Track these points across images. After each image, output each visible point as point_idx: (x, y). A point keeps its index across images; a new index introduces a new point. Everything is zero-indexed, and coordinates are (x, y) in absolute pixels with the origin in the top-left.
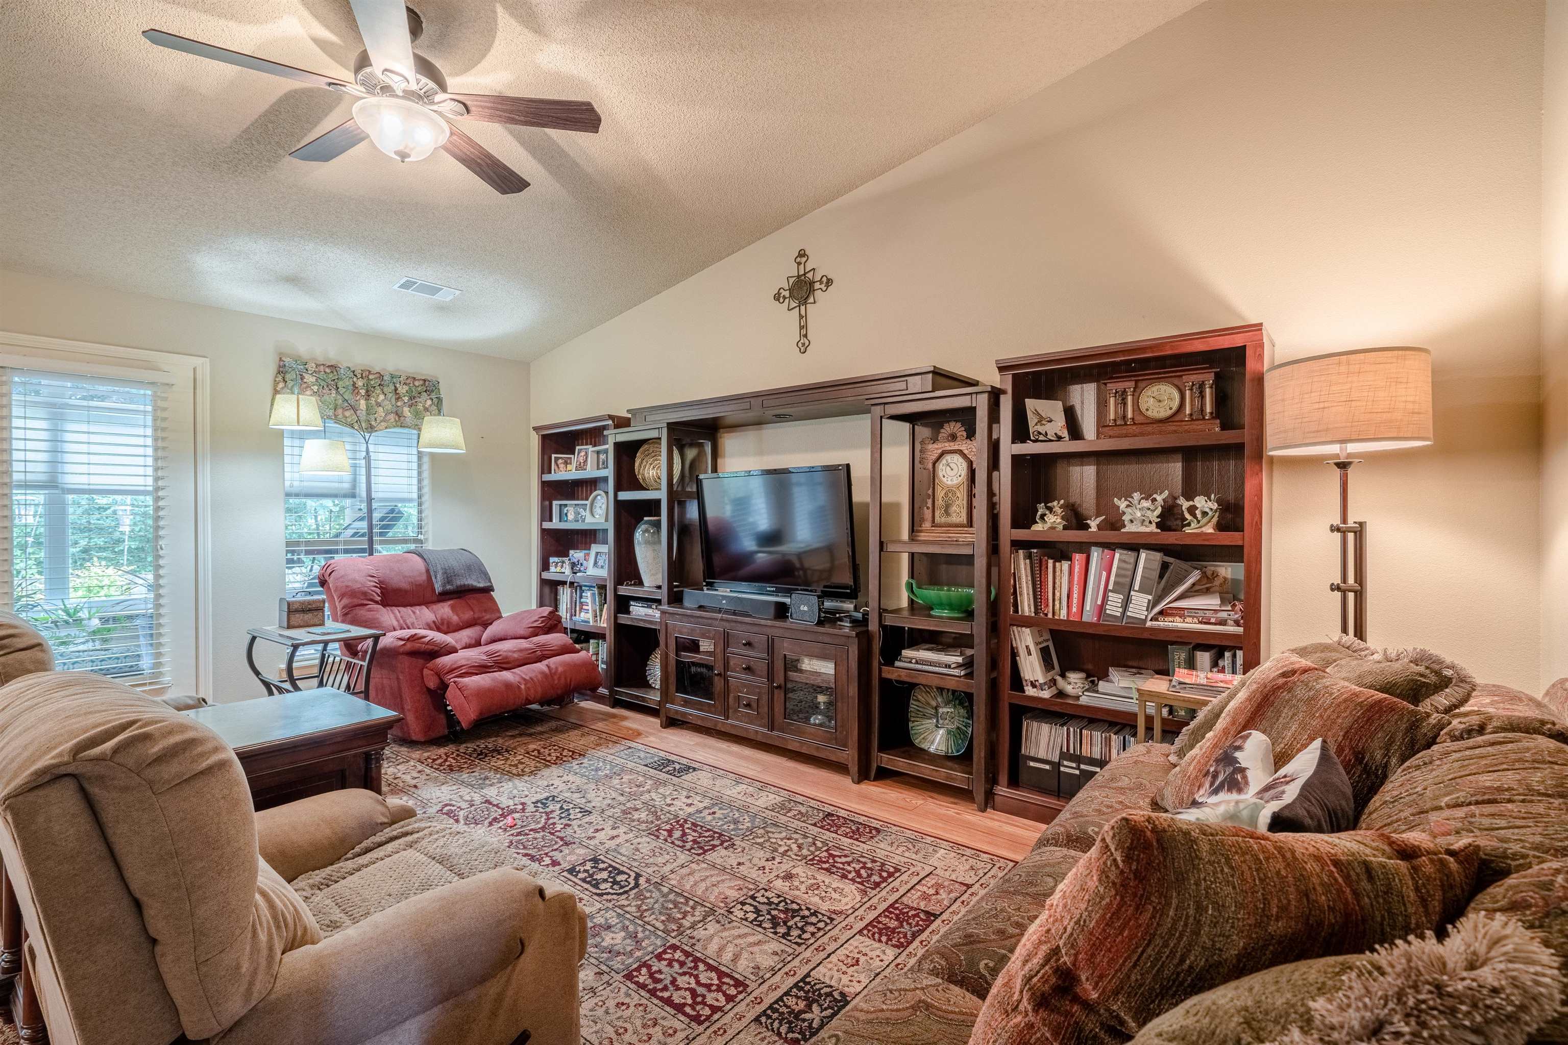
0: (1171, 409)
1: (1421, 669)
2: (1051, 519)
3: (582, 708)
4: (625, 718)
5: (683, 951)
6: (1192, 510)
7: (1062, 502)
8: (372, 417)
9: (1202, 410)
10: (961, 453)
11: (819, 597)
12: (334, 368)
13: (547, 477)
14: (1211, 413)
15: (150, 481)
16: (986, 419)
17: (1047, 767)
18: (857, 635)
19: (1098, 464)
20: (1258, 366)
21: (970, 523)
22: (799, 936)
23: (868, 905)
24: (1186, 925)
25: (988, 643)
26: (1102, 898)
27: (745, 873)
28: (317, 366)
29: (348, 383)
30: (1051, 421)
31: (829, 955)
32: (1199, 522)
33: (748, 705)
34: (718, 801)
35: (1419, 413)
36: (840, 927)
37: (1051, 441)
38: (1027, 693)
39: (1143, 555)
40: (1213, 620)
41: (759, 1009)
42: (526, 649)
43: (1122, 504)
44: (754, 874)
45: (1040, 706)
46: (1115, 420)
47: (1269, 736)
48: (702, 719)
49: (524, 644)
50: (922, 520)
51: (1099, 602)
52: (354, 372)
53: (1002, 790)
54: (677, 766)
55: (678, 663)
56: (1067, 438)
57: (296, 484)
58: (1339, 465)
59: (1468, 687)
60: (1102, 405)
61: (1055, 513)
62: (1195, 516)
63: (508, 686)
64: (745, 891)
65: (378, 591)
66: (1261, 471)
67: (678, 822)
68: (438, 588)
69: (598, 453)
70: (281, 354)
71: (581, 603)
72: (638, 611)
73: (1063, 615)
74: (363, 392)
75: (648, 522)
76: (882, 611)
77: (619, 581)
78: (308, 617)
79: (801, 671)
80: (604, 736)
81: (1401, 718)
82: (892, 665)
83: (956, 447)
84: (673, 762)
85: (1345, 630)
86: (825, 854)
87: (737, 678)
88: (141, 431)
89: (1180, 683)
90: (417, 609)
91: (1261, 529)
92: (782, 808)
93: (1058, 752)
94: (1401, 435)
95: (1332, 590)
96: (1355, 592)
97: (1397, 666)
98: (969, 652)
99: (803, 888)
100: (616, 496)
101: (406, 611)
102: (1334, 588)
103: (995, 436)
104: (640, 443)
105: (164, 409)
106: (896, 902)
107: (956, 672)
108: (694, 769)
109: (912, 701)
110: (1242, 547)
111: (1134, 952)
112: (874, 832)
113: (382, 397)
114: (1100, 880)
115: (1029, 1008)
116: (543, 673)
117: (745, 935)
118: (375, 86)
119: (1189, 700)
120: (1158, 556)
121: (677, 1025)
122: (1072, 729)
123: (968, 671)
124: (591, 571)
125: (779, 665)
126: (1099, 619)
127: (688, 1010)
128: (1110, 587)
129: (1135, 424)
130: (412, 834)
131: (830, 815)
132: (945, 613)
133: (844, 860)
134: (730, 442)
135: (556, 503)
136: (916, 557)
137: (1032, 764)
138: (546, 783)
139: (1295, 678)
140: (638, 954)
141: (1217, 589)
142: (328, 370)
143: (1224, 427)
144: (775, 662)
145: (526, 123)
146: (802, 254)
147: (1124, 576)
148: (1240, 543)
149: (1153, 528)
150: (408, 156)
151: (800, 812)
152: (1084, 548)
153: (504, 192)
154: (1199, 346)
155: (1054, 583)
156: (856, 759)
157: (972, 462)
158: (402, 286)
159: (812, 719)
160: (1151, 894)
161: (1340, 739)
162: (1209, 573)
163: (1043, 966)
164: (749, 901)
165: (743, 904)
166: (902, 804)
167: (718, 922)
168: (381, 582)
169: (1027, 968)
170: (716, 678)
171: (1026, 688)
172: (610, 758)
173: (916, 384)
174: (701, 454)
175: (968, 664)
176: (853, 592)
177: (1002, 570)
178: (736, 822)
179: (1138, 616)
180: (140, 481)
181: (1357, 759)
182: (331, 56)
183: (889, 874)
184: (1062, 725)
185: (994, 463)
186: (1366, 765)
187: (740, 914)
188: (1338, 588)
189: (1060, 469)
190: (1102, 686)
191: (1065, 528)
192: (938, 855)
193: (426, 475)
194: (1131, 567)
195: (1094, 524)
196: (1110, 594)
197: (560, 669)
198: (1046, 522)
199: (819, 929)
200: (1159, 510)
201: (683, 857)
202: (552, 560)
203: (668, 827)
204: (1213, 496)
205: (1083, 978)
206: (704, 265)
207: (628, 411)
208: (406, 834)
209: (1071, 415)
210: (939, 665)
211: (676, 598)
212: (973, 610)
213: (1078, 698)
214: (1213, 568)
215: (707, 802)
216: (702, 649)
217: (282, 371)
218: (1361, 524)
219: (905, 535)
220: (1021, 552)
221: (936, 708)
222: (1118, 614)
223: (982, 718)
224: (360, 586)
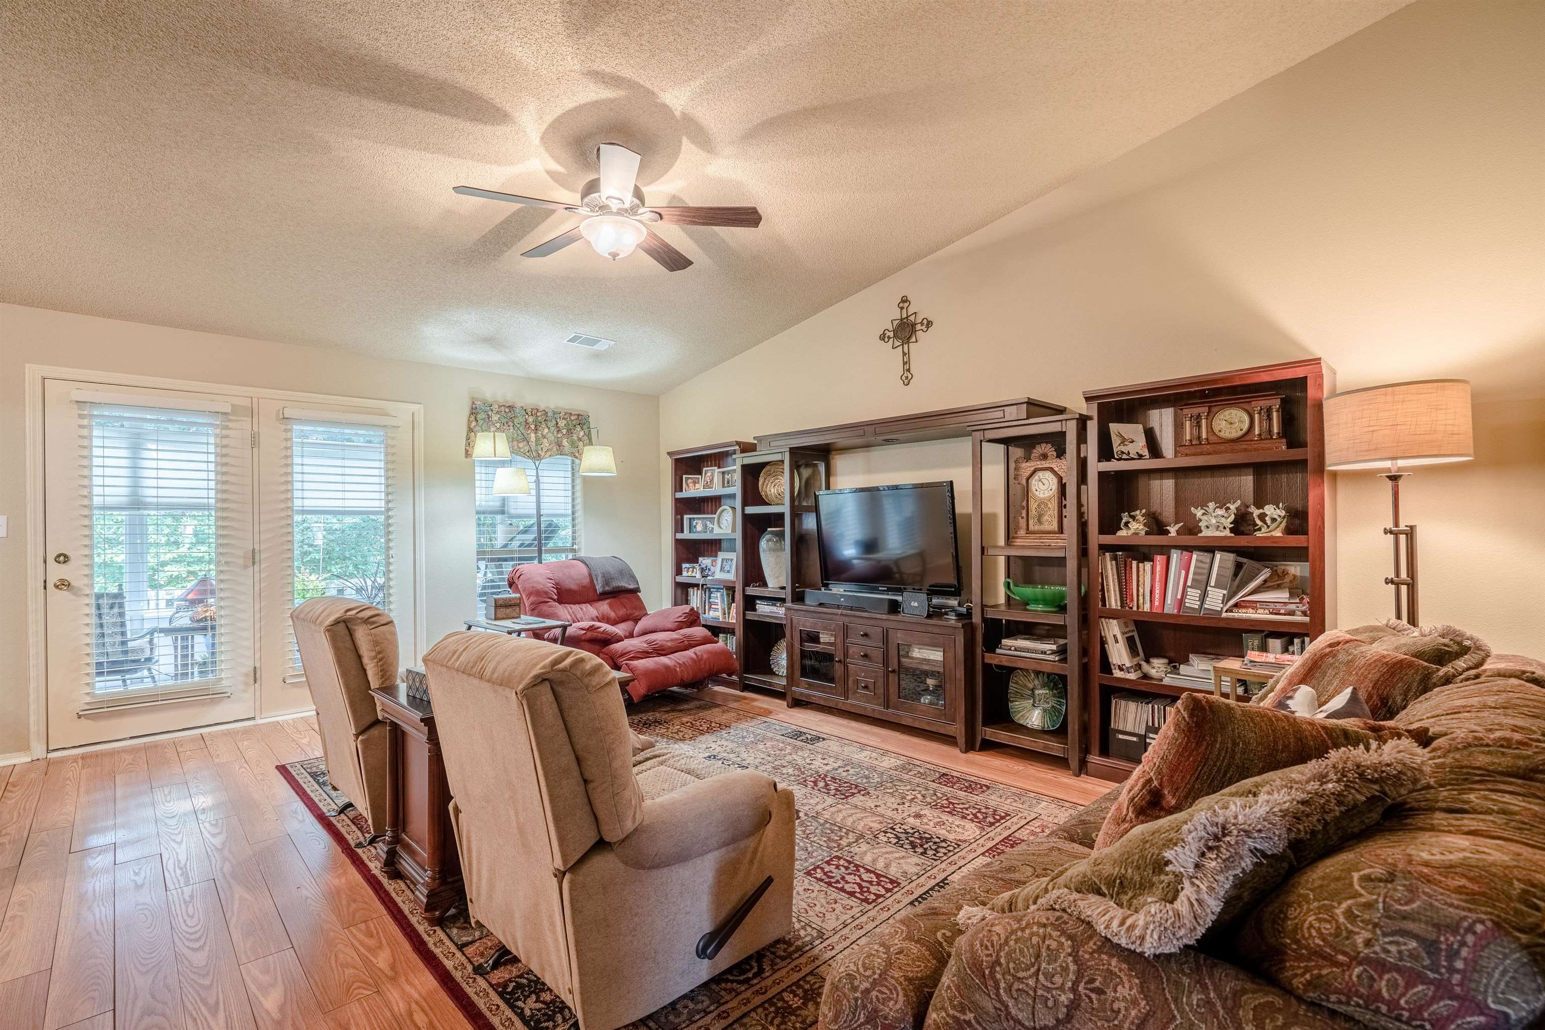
0: (1241, 430)
1: (1446, 641)
2: (1134, 526)
3: (716, 692)
4: (755, 700)
5: (845, 860)
6: (1262, 517)
7: (1144, 511)
8: (539, 447)
9: (1270, 431)
10: (1051, 470)
11: (928, 595)
12: (511, 408)
13: (679, 495)
14: (1278, 433)
15: (383, 503)
16: (1075, 442)
17: (1135, 739)
18: (963, 626)
19: (1176, 478)
20: (1318, 395)
21: (1061, 530)
22: (935, 855)
23: (986, 837)
24: (1226, 752)
25: (1080, 632)
26: (1177, 740)
27: (883, 812)
28: (500, 407)
29: (521, 420)
30: (1132, 442)
31: (960, 868)
32: (1268, 527)
33: (866, 687)
34: (848, 763)
35: (1458, 434)
36: (966, 850)
37: (1133, 459)
38: (1115, 675)
39: (1218, 556)
40: (1282, 611)
41: (912, 897)
42: (676, 639)
43: (1199, 513)
44: (890, 813)
45: (1127, 686)
46: (1191, 441)
47: (1316, 690)
48: (825, 699)
49: (674, 635)
50: (1018, 528)
51: (1179, 597)
52: (526, 410)
53: (1094, 759)
54: (809, 737)
55: (802, 651)
56: (1148, 457)
57: (483, 503)
58: (1391, 478)
59: (1482, 653)
60: (1178, 427)
61: (1138, 521)
62: (1265, 522)
63: (667, 668)
64: (885, 824)
65: (555, 591)
66: (1323, 482)
67: (820, 776)
68: (599, 588)
69: (723, 473)
70: (473, 398)
71: (709, 602)
72: (764, 609)
73: (1147, 608)
74: (533, 427)
75: (771, 532)
76: (983, 607)
77: (746, 584)
78: (509, 611)
79: (912, 658)
80: (741, 713)
81: (1416, 673)
82: (994, 652)
83: (1047, 465)
84: (805, 733)
85: (1399, 617)
86: (945, 802)
87: (856, 665)
89: (1251, 662)
90: (583, 606)
91: (1323, 533)
92: (903, 768)
93: (1144, 726)
94: (1442, 452)
95: (1387, 583)
96: (1408, 585)
97: (1428, 639)
98: (1062, 642)
99: (932, 824)
100: (743, 510)
101: (576, 608)
102: (1388, 581)
103: (1082, 455)
104: (763, 465)
105: (393, 446)
106: (1010, 836)
107: (1051, 658)
108: (824, 739)
109: (1011, 684)
110: (1307, 548)
111: (1196, 770)
112: (984, 788)
113: (546, 430)
114: (1175, 730)
115: (1133, 816)
116: (692, 659)
117: (891, 852)
118: (596, 206)
119: (1259, 676)
120: (1231, 557)
121: (851, 903)
122: (1156, 706)
123: (1062, 657)
124: (719, 575)
125: (893, 652)
126: (1179, 611)
127: (858, 895)
128: (1189, 583)
129: (1209, 443)
130: (659, 756)
131: (944, 775)
132: (1040, 608)
133: (962, 806)
134: (840, 463)
135: (686, 517)
136: (1011, 559)
137: (1120, 736)
138: (705, 746)
139: (1339, 648)
140: (811, 860)
141: (1288, 585)
142: (507, 410)
143: (1290, 446)
144: (890, 651)
145: (704, 224)
146: (905, 300)
147: (1201, 574)
148: (1305, 545)
149: (1227, 533)
150: (618, 255)
151: (919, 772)
152: (1165, 550)
153: (672, 269)
154: (1265, 378)
155: (1138, 581)
156: (963, 731)
157: (1061, 478)
158: (572, 340)
159: (922, 700)
160: (1205, 735)
161: (1370, 689)
162: (1279, 572)
163: (1141, 790)
164: (889, 830)
165: (886, 832)
166: (1006, 769)
167: (868, 843)
168: (557, 584)
169: (1131, 794)
170: (837, 665)
171: (1114, 671)
172: (751, 729)
173: (1011, 413)
174: (815, 473)
175: (1062, 651)
176: (957, 590)
177: (1091, 569)
178: (867, 777)
179: (1214, 608)
180: (376, 504)
181: (1382, 703)
182: (556, 181)
183: (1000, 818)
184: (1147, 703)
185: (1082, 478)
186: (1390, 707)
187: (885, 839)
188: (1392, 582)
189: (1142, 481)
190: (1183, 669)
191: (1147, 533)
192: (1041, 806)
193: (579, 494)
194: (1207, 566)
195: (1173, 530)
196: (1189, 589)
197: (705, 656)
198: (1129, 528)
199: (949, 851)
200: (1233, 517)
201: (830, 800)
202: (684, 566)
203: (812, 779)
204: (1281, 505)
205: (1166, 793)
206: (816, 311)
207: (754, 438)
208: (655, 757)
209: (1151, 436)
210: (1036, 652)
211: (798, 598)
212: (1066, 605)
213: (1161, 680)
214: (1283, 567)
215: (840, 763)
216: (822, 640)
217: (474, 412)
218: (1412, 528)
219: (1001, 541)
220: (1107, 554)
221: (1033, 690)
222: (1197, 607)
223: (1076, 694)
224: (541, 586)
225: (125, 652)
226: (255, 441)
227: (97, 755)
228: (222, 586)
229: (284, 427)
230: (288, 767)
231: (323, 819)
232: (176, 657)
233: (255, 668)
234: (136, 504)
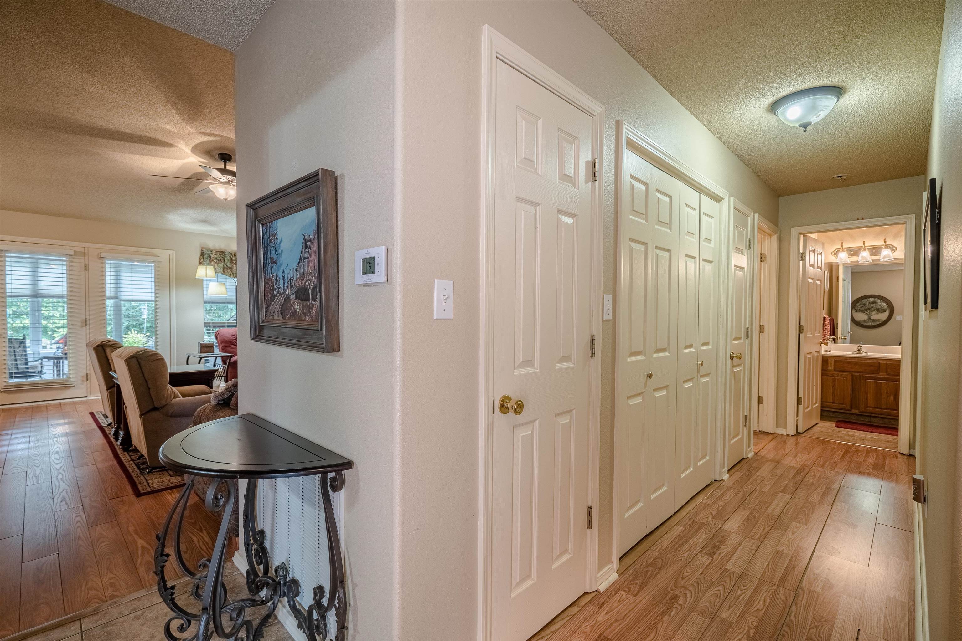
12: (223, 252)
15: (153, 298)
28: (216, 252)
29: (229, 258)
52: (231, 254)
57: (208, 298)
70: (202, 248)
78: (208, 349)
88: (150, 276)
105: (158, 271)
142: (220, 254)
180: (149, 297)
217: (202, 254)
224: (228, 339)
225: (27, 368)
226: (86, 268)
227: (9, 410)
228: (70, 335)
229: (101, 261)
230: (95, 413)
231: (101, 428)
232: (54, 371)
233: (87, 374)
234: (35, 295)
